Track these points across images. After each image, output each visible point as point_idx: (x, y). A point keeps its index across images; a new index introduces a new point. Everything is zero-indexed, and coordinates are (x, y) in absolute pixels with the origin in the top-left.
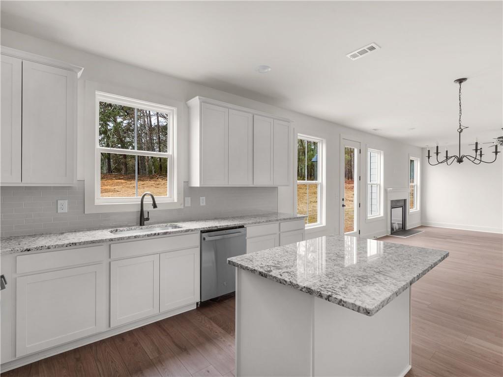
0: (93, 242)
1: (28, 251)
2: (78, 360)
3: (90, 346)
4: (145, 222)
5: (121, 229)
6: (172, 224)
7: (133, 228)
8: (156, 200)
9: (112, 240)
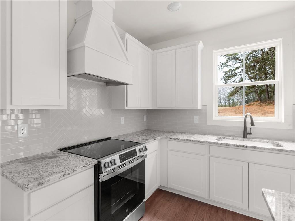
0: (199, 142)
1: (171, 139)
2: (190, 205)
3: (199, 202)
4: (248, 136)
5: (227, 137)
6: (275, 141)
7: (237, 138)
8: (253, 119)
9: (210, 143)
